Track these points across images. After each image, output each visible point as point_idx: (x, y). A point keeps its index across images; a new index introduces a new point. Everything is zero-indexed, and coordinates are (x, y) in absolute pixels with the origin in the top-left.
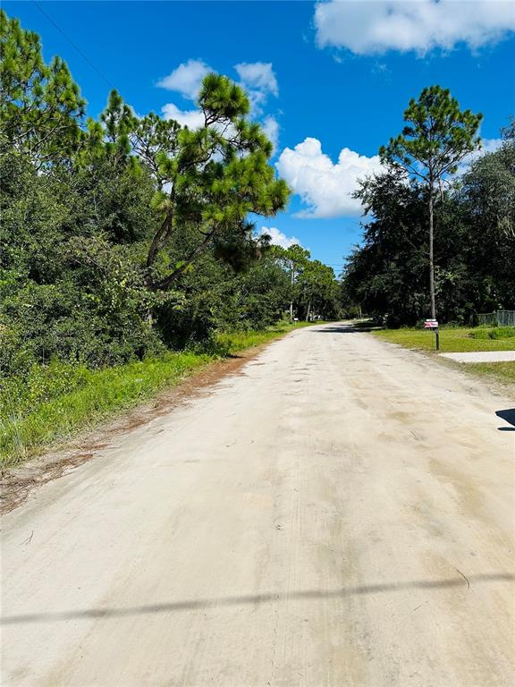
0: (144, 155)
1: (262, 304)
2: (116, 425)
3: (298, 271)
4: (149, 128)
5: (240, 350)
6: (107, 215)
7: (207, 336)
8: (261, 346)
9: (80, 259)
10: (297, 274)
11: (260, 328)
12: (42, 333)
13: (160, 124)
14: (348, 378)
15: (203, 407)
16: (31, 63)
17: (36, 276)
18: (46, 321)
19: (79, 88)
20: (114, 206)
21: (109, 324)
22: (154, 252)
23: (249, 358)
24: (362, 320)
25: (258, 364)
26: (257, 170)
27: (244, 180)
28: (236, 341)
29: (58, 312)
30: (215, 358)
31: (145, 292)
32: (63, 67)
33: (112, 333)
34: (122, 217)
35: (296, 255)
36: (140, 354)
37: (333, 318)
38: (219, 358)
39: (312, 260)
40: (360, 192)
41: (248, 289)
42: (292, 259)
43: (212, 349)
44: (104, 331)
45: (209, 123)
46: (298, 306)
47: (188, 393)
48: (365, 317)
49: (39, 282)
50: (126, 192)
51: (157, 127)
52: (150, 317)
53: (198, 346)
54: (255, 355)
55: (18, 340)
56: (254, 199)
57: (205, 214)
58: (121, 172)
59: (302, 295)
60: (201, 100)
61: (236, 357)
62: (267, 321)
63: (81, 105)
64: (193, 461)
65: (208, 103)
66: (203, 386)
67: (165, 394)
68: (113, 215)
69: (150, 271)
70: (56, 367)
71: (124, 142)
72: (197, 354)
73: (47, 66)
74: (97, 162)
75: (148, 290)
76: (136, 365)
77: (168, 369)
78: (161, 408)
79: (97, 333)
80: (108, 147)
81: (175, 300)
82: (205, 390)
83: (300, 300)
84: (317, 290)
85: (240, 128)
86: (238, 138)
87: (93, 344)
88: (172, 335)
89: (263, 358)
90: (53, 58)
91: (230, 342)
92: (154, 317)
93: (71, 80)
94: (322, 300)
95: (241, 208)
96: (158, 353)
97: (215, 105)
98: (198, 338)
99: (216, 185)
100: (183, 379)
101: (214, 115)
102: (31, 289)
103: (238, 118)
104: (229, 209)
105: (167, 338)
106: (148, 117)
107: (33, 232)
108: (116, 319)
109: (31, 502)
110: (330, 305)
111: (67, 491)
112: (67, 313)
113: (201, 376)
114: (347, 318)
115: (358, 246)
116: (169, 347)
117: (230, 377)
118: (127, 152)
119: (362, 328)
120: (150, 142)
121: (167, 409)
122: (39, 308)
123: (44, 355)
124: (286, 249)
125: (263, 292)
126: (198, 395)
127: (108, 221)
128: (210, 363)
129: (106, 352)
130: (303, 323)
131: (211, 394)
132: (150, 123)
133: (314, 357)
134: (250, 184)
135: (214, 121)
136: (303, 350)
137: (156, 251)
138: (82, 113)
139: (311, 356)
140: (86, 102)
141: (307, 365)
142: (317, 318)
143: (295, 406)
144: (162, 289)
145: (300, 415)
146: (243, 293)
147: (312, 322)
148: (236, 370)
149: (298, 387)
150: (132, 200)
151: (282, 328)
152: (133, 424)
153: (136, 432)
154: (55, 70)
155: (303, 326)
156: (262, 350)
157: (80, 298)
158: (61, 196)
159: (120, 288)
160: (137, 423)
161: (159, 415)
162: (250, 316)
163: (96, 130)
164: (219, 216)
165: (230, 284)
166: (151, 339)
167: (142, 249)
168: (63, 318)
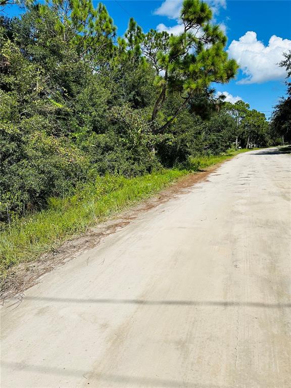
0: (148, 55)
1: (219, 139)
2: (140, 207)
3: (242, 117)
4: (151, 39)
5: (205, 167)
6: (130, 93)
7: (185, 159)
8: (218, 165)
9: (117, 119)
10: (240, 119)
11: (217, 154)
12: (101, 160)
13: (157, 35)
14: (276, 182)
15: (186, 199)
16: (87, 9)
17: (95, 129)
18: (102, 154)
19: (113, 20)
20: (134, 87)
21: (133, 154)
22: (155, 112)
23: (211, 172)
24: (284, 146)
25: (217, 175)
26: (217, 55)
27: (209, 62)
28: (202, 162)
29: (108, 149)
30: (190, 172)
31: (151, 136)
32: (104, 8)
33: (135, 159)
34: (138, 94)
35: (241, 107)
36: (149, 170)
37: (264, 146)
38: (193, 172)
39: (251, 109)
40: (285, 62)
41: (210, 130)
42: (238, 110)
43: (188, 167)
44: (130, 158)
45: (187, 30)
46: (241, 139)
47: (176, 192)
48: (286, 144)
49: (97, 133)
50: (140, 78)
51: (155, 38)
52: (154, 150)
53: (180, 165)
54: (215, 170)
55: (89, 164)
56: (215, 73)
57: (185, 86)
58: (136, 67)
59: (244, 132)
60: (182, 15)
61: (202, 171)
62: (222, 149)
63: (114, 30)
64: (182, 228)
65: (186, 17)
66: (184, 187)
67: (164, 192)
68: (133, 93)
69: (153, 123)
70: (108, 177)
71: (138, 49)
72: (180, 170)
73: (95, 10)
74: (124, 63)
75: (153, 134)
76: (147, 177)
77: (165, 178)
78: (162, 199)
79: (127, 159)
80: (129, 53)
81: (168, 139)
82: (186, 190)
83: (243, 136)
84: (254, 129)
85: (206, 30)
86: (205, 36)
87: (125, 165)
88: (166, 159)
89: (219, 171)
90: (98, 4)
91: (199, 163)
92: (156, 150)
93: (108, 16)
94: (257, 134)
95: (207, 79)
96: (158, 170)
97: (190, 18)
98: (180, 161)
99: (191, 67)
100: (173, 183)
101: (190, 24)
102: (94, 137)
103: (205, 24)
104: (200, 81)
105: (163, 162)
106: (150, 32)
107: (93, 106)
108: (136, 151)
109: (102, 245)
110: (262, 137)
111: (119, 240)
112: (112, 149)
113: (183, 182)
114: (274, 145)
115: (283, 98)
116: (165, 166)
117: (200, 182)
118: (140, 54)
119: (284, 151)
120: (151, 47)
121: (166, 200)
122: (98, 146)
123: (102, 171)
124: (234, 104)
125: (219, 131)
126: (182, 193)
127: (131, 96)
128: (188, 175)
129: (132, 170)
130: (244, 150)
131: (189, 192)
132: (151, 35)
133: (254, 170)
134: (213, 64)
135: (190, 27)
136: (245, 166)
137: (157, 111)
138: (114, 34)
139: (251, 169)
140: (116, 27)
141: (249, 174)
142: (253, 146)
143: (242, 198)
144: (160, 133)
145: (246, 204)
146: (206, 133)
147: (250, 149)
148: (204, 178)
149: (244, 188)
150: (143, 82)
151: (231, 153)
152: (148, 207)
153: (150, 211)
154: (100, 11)
155: (244, 152)
156: (218, 167)
157: (118, 141)
158: (106, 84)
159: (138, 134)
160: (150, 207)
161: (161, 203)
162: (211, 146)
163: (122, 44)
164: (194, 86)
165: (198, 128)
166: (154, 162)
167: (149, 111)
168: (110, 152)
